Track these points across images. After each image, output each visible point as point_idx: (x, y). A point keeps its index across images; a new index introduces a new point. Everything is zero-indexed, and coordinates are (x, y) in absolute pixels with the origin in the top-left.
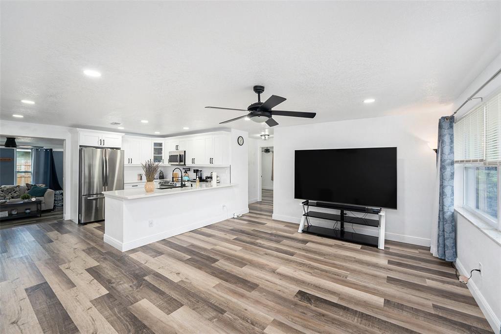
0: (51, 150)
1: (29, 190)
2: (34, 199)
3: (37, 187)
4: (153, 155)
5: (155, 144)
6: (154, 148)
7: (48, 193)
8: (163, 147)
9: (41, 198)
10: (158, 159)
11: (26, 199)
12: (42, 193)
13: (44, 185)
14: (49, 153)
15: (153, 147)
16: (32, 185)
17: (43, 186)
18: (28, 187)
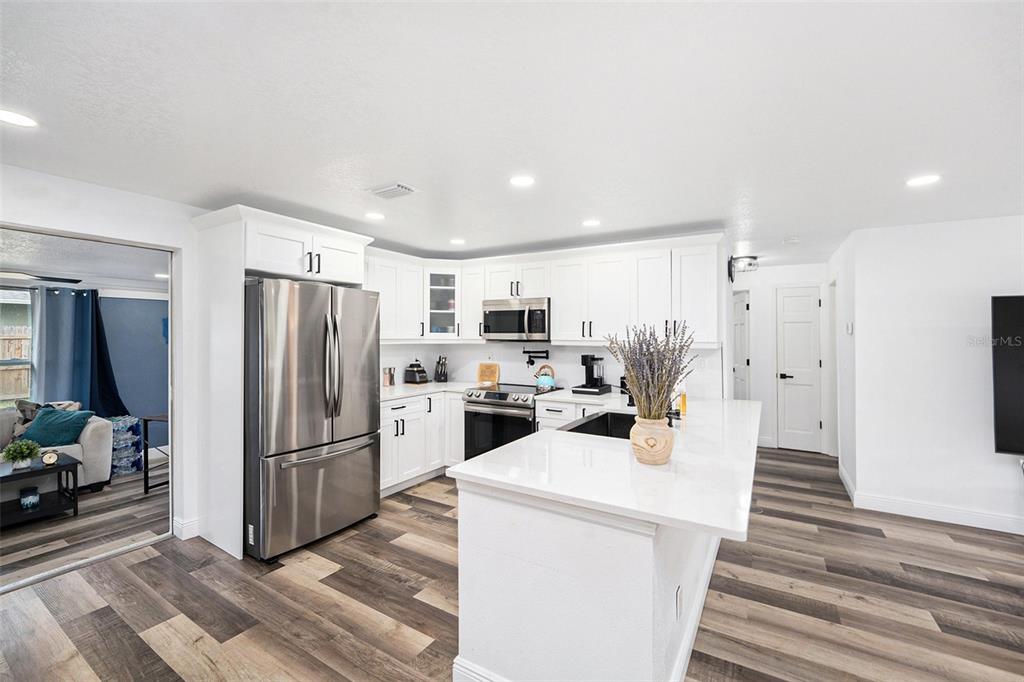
0: (94, 293)
1: (26, 421)
2: (50, 459)
3: (54, 411)
4: (428, 311)
5: (435, 279)
6: (431, 290)
7: (95, 430)
8: (457, 288)
9: (72, 450)
10: (441, 321)
11: (24, 458)
12: (72, 432)
13: (77, 405)
14: (89, 305)
15: (428, 287)
16: (38, 406)
17: (74, 407)
18: (23, 411)
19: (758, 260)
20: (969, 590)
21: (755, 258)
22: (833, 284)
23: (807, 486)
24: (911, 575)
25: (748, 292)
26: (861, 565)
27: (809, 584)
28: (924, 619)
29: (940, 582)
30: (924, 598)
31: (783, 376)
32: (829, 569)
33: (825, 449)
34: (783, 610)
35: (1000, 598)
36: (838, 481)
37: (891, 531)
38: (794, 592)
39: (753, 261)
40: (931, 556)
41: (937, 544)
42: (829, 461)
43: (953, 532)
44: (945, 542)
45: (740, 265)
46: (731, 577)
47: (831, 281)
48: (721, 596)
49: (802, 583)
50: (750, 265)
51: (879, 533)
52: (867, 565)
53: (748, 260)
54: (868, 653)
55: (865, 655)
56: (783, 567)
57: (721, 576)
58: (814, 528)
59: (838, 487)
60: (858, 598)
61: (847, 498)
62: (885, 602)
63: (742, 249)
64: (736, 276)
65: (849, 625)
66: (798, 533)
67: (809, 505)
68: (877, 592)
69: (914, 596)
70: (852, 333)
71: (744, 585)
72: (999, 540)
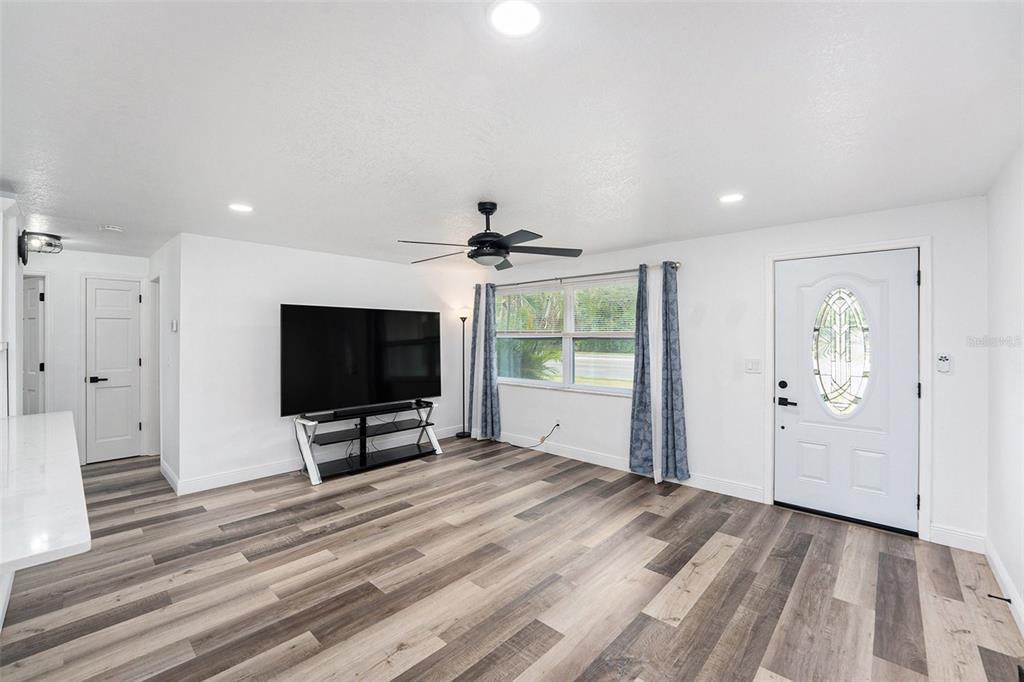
19: (62, 241)
20: (265, 523)
21: (58, 238)
22: (157, 281)
23: (128, 493)
24: (227, 532)
25: (43, 278)
26: (187, 543)
27: (137, 587)
28: (238, 559)
29: (247, 527)
30: (237, 545)
31: (94, 380)
32: (157, 562)
33: (145, 450)
34: (111, 628)
35: (282, 518)
36: (161, 477)
37: (209, 504)
38: (123, 602)
39: (53, 241)
40: (243, 510)
41: (243, 500)
42: (149, 461)
43: (252, 486)
44: (250, 495)
45: (35, 243)
46: (33, 634)
47: (154, 277)
48: (17, 666)
49: (129, 590)
50: (50, 245)
51: (201, 510)
52: (192, 541)
53: (47, 238)
54: (197, 612)
55: (195, 616)
56: (106, 586)
57: (13, 644)
58: (139, 531)
59: (161, 483)
60: (186, 573)
61: (171, 490)
62: (209, 564)
63: (37, 224)
64: (30, 256)
65: (179, 600)
66: (120, 544)
67: (131, 511)
68: (202, 559)
69: (228, 547)
70: (176, 331)
71: (55, 632)
72: (282, 480)
